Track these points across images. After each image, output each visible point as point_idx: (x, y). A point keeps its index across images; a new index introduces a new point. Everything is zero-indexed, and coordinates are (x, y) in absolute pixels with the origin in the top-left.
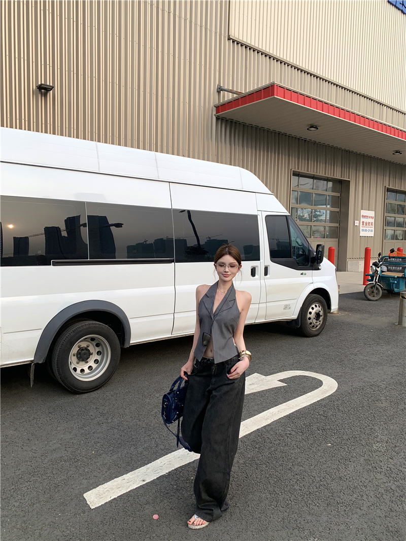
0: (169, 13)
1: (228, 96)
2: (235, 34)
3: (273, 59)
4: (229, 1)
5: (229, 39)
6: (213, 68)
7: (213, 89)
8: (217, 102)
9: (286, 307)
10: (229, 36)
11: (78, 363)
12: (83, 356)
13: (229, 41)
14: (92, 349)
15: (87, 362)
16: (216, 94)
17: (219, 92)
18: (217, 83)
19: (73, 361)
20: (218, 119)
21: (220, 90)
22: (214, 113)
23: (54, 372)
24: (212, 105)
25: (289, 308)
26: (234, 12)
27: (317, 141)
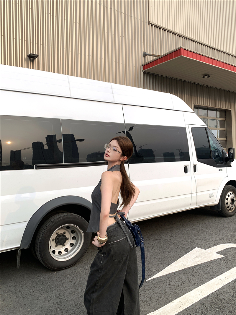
0: (111, 9)
1: (150, 58)
2: (152, 21)
3: (177, 35)
4: (148, 1)
5: (149, 24)
6: (140, 42)
7: (141, 55)
8: (143, 63)
9: (211, 195)
10: (149, 22)
11: (56, 247)
12: (61, 241)
13: (149, 25)
14: (67, 235)
15: (64, 246)
16: (143, 58)
17: (144, 56)
18: (143, 51)
19: (52, 245)
20: (144, 73)
21: (145, 55)
22: (142, 69)
23: (37, 255)
24: (140, 65)
25: (213, 196)
26: (151, 7)
27: (209, 85)
